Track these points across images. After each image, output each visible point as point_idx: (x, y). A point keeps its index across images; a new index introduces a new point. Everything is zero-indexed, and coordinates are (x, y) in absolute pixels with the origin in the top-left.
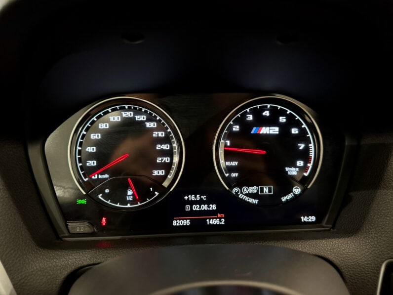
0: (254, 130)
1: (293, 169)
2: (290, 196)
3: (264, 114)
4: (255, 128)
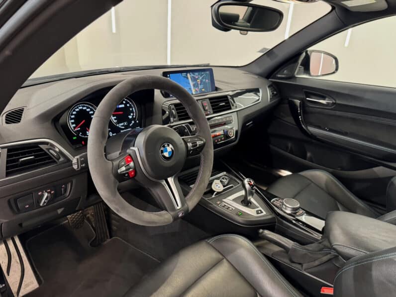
0: (118, 107)
1: (130, 116)
2: (132, 124)
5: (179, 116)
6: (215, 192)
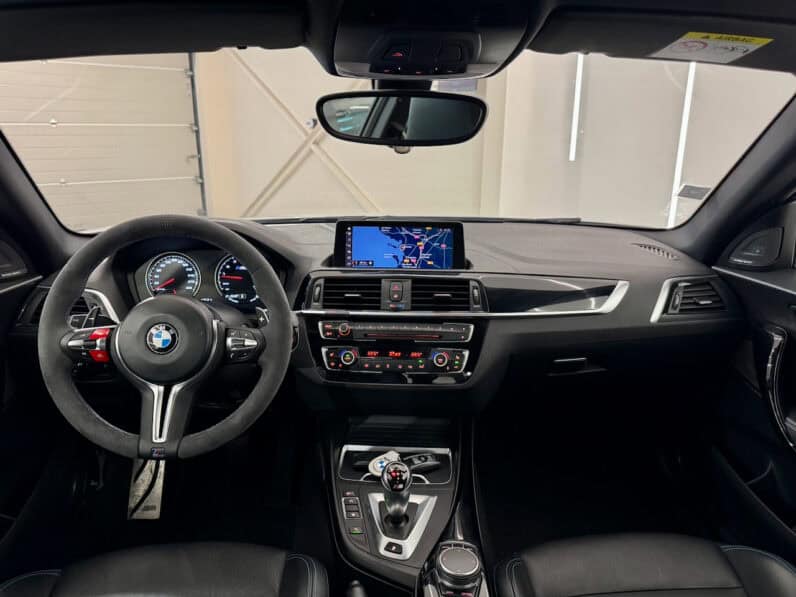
0: (237, 268)
2: (254, 299)
6: (369, 472)
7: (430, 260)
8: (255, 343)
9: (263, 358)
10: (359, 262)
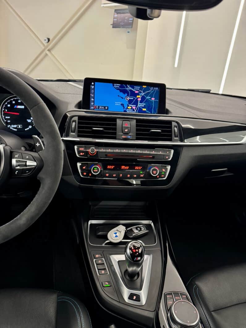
0: (15, 107)
1: (29, 120)
2: (28, 129)
3: (19, 101)
4: (15, 106)
5: (79, 132)
6: (108, 240)
7: (144, 107)
8: (35, 164)
9: (41, 175)
10: (99, 107)
